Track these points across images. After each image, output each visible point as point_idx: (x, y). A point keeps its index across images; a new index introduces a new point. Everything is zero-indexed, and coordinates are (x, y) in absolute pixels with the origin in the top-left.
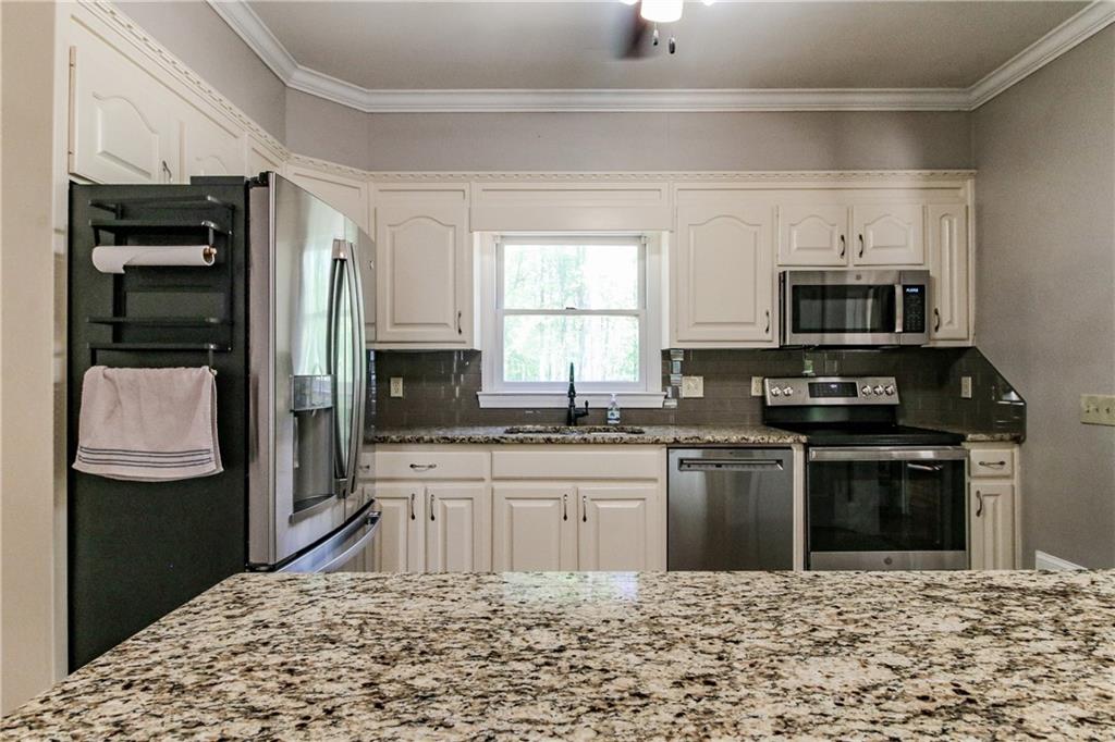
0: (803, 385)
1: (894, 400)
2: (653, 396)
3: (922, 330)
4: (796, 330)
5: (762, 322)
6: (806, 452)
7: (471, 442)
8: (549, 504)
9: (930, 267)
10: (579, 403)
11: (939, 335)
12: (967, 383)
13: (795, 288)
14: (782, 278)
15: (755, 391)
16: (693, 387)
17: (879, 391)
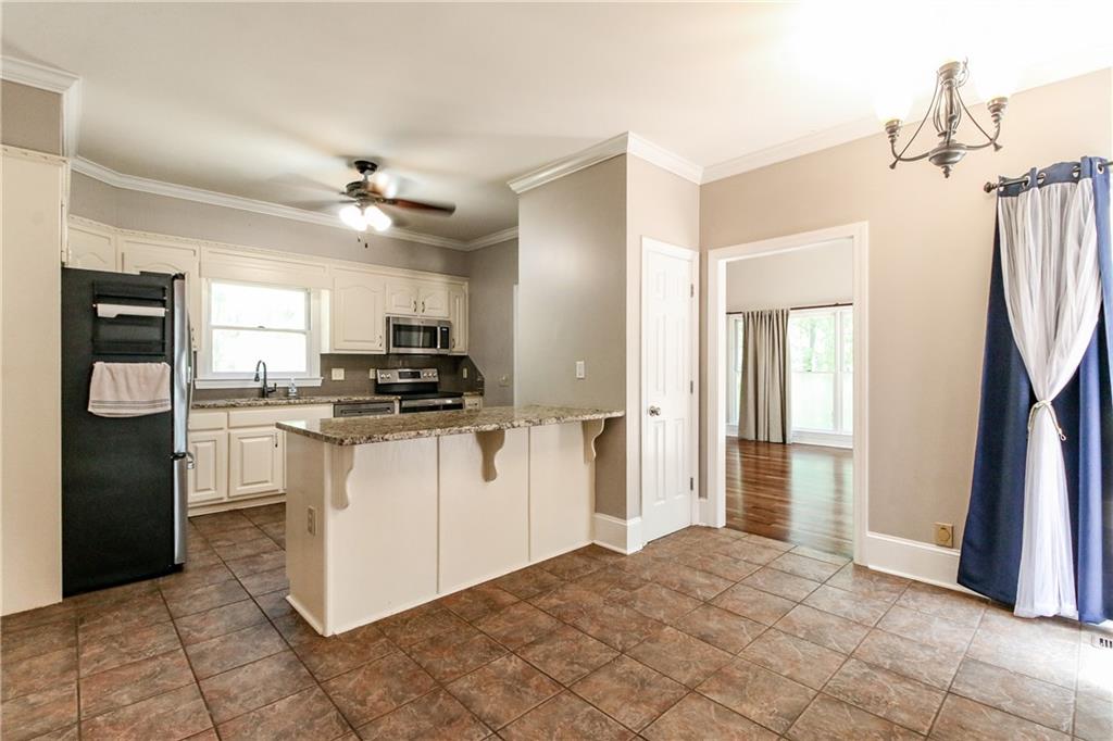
0: (396, 372)
1: (436, 380)
2: (316, 380)
3: (447, 348)
4: (395, 346)
5: (378, 341)
6: (401, 404)
7: (216, 407)
8: (266, 439)
9: (451, 319)
10: (270, 385)
11: (455, 350)
12: (465, 371)
13: (394, 325)
14: (388, 319)
15: (372, 376)
16: (338, 374)
17: (430, 375)
